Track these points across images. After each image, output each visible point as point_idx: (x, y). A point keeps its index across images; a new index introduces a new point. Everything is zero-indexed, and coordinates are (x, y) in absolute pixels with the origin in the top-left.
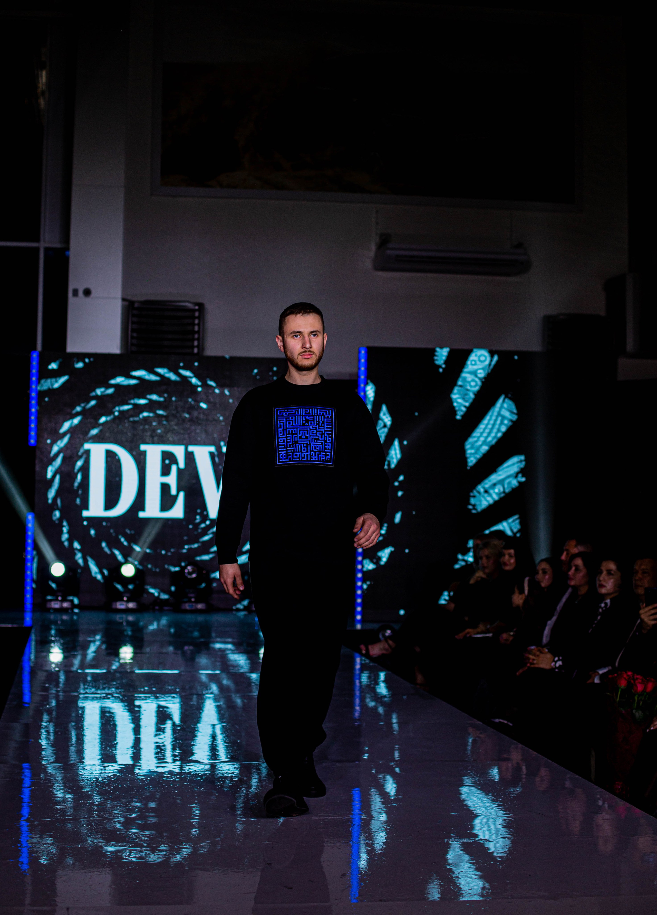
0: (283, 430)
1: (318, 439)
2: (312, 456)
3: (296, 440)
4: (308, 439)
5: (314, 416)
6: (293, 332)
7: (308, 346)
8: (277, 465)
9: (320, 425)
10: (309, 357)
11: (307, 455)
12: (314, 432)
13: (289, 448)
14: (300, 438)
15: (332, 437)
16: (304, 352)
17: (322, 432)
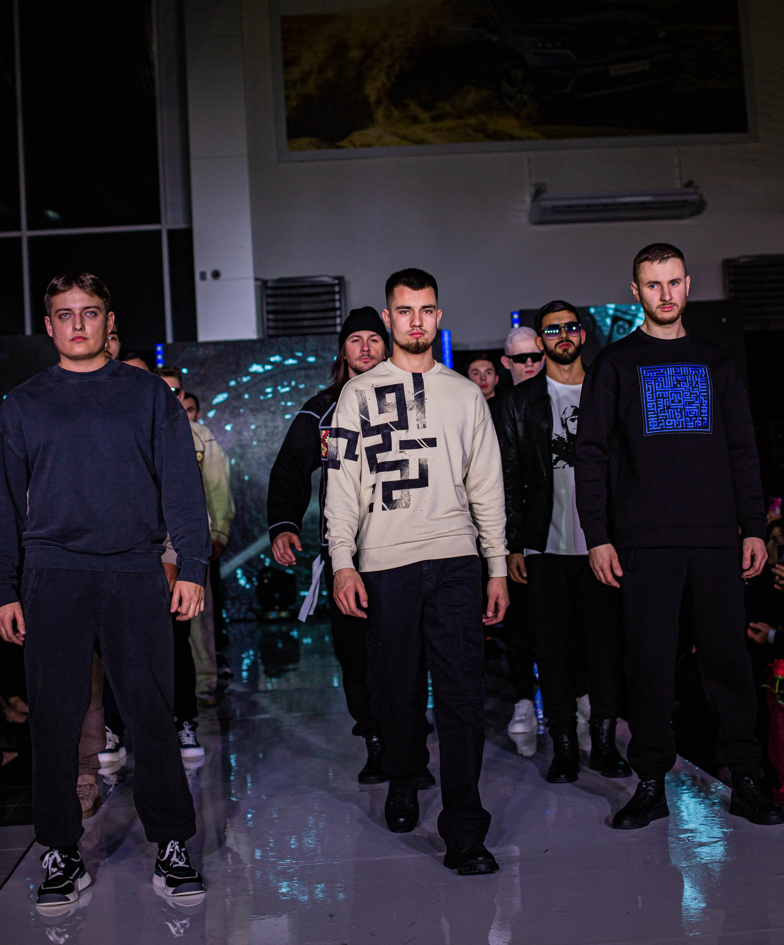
0: (652, 393)
1: (693, 402)
2: (688, 422)
3: (668, 405)
4: (681, 403)
5: (686, 376)
6: (650, 282)
7: (667, 298)
8: (646, 434)
9: (694, 386)
10: (670, 309)
11: (682, 422)
12: (687, 394)
13: (660, 413)
14: (673, 402)
15: (708, 400)
16: (663, 305)
17: (696, 393)
